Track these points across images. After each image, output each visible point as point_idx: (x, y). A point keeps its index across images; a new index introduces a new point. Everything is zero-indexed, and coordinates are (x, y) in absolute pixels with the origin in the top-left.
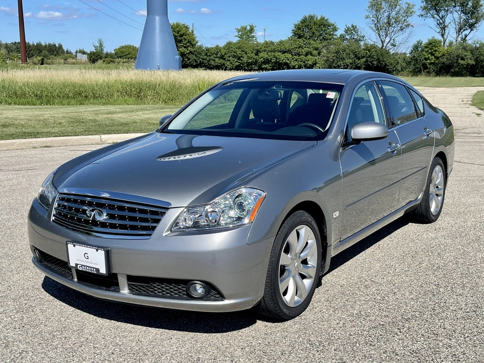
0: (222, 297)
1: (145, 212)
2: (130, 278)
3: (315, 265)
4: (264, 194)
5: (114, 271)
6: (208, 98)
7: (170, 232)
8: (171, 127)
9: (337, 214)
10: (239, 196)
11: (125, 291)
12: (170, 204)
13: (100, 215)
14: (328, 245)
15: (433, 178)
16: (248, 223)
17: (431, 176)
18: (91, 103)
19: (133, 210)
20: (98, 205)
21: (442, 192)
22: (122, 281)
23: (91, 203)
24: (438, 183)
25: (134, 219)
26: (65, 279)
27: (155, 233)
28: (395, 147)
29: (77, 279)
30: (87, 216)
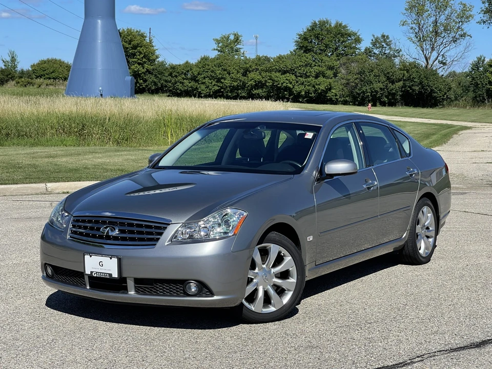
0: (212, 294)
1: (150, 227)
2: (138, 281)
4: (245, 214)
5: (124, 275)
6: (196, 137)
7: (170, 242)
8: (161, 164)
9: (311, 238)
10: (226, 215)
11: (132, 293)
12: (171, 221)
13: (112, 231)
15: (419, 219)
16: (233, 235)
17: (417, 217)
18: (14, 144)
19: (141, 226)
20: (110, 223)
21: (433, 234)
22: (131, 284)
23: (104, 223)
24: (427, 224)
25: (142, 233)
26: (78, 288)
27: (159, 243)
28: (371, 184)
29: (90, 286)
30: (102, 232)
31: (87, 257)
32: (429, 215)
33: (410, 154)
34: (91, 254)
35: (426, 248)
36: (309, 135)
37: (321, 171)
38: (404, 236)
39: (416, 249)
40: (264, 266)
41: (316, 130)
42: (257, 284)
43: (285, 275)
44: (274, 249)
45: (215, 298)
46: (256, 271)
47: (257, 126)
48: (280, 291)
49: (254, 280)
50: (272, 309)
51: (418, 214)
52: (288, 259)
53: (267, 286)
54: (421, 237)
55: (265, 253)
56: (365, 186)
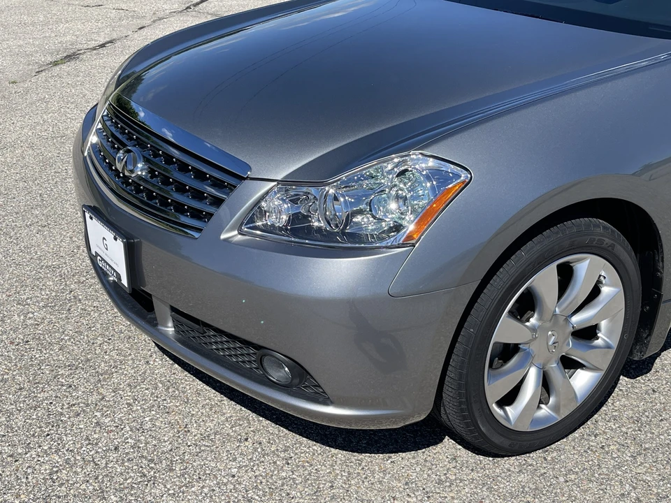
3: (614, 343)
5: (145, 289)
7: (236, 232)
11: (169, 328)
12: (250, 169)
14: (664, 299)
19: (184, 168)
22: (161, 309)
23: (130, 136)
25: (182, 188)
27: (208, 227)
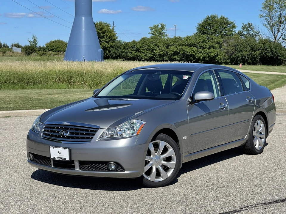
0: (124, 170)
1: (88, 131)
2: (81, 162)
4: (144, 123)
5: (73, 159)
6: (120, 79)
7: (99, 139)
9: (185, 138)
10: (133, 123)
11: (78, 169)
12: (100, 127)
13: (66, 133)
14: (181, 154)
15: (255, 127)
16: (136, 135)
17: (254, 126)
18: (31, 88)
19: (82, 130)
20: (65, 128)
21: (264, 136)
22: (77, 164)
23: (62, 128)
24: (261, 130)
25: (83, 134)
26: (47, 167)
27: (93, 140)
28: (223, 106)
29: (54, 166)
30: (60, 134)
31: (51, 148)
32: (261, 125)
33: (249, 89)
34: (54, 146)
35: (260, 145)
36: (186, 77)
37: (192, 98)
38: (245, 138)
39: (253, 146)
40: (156, 154)
41: (190, 74)
42: (152, 164)
43: (169, 159)
44: (162, 144)
45: (126, 172)
46: (152, 156)
47: (156, 72)
48: (166, 169)
49: (150, 162)
50: (161, 179)
51: (254, 125)
52: (171, 149)
53: (158, 166)
54: (256, 138)
55: (156, 146)
56: (220, 107)
